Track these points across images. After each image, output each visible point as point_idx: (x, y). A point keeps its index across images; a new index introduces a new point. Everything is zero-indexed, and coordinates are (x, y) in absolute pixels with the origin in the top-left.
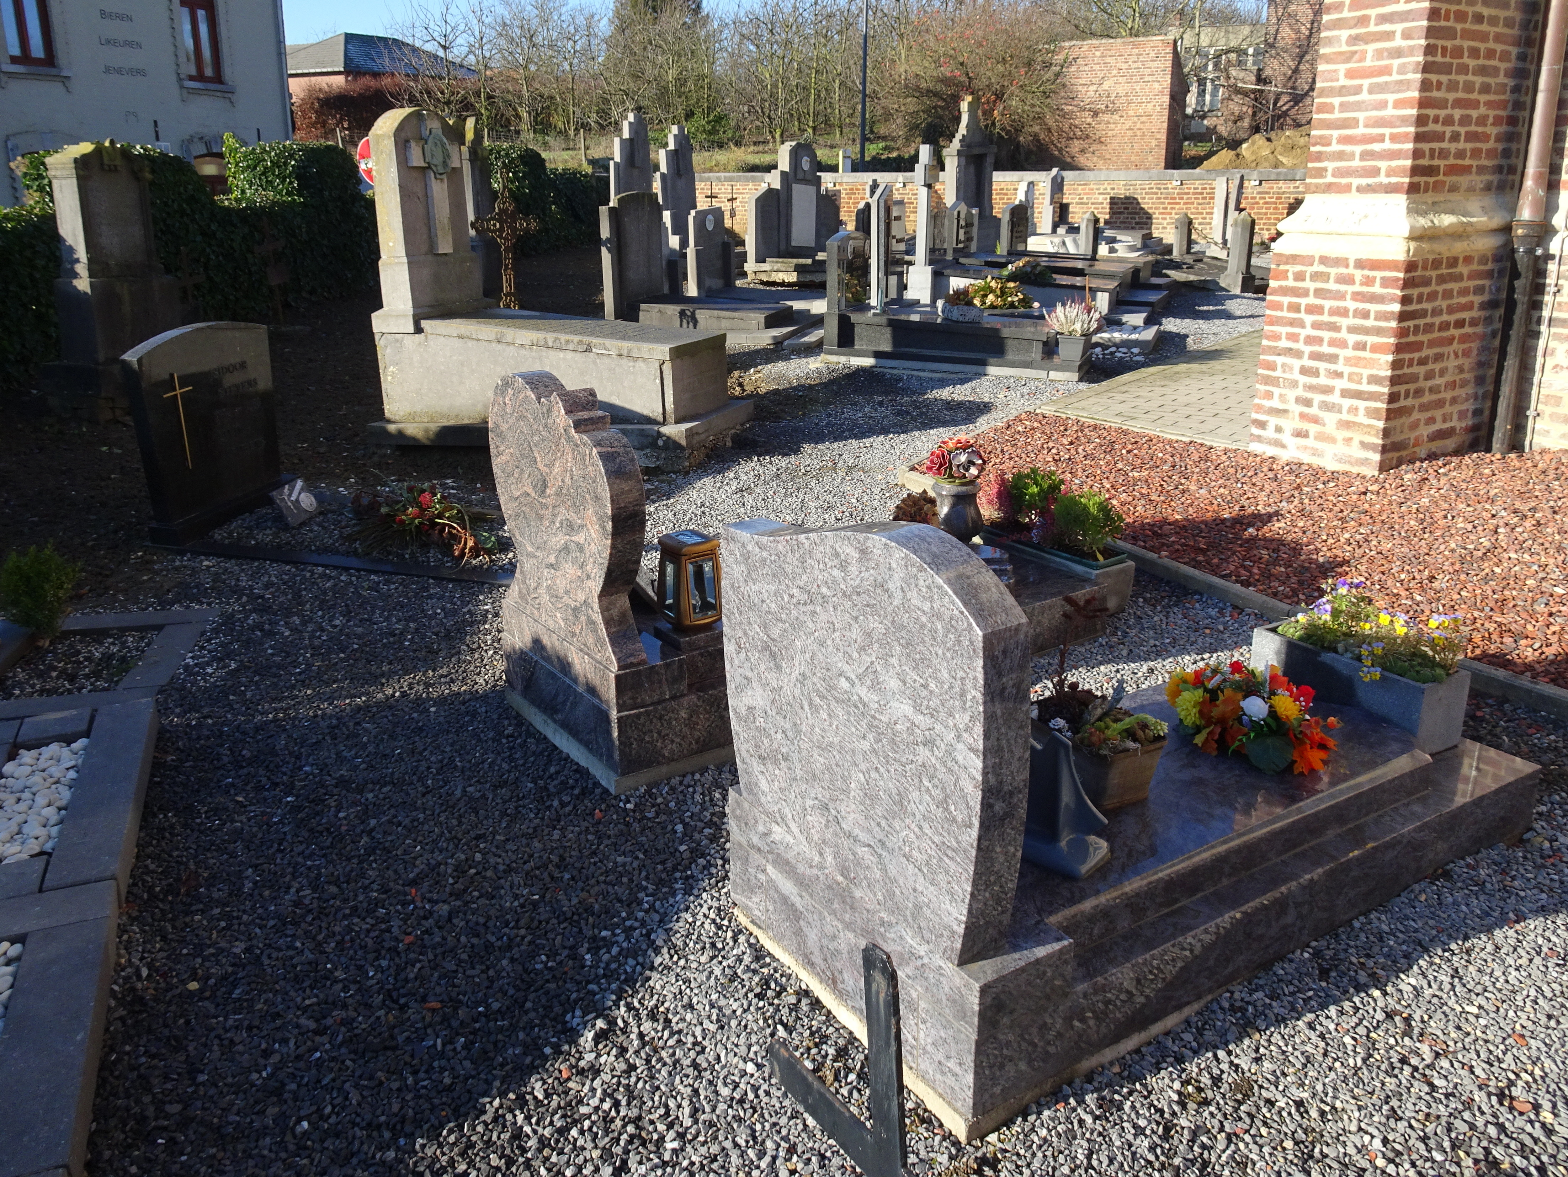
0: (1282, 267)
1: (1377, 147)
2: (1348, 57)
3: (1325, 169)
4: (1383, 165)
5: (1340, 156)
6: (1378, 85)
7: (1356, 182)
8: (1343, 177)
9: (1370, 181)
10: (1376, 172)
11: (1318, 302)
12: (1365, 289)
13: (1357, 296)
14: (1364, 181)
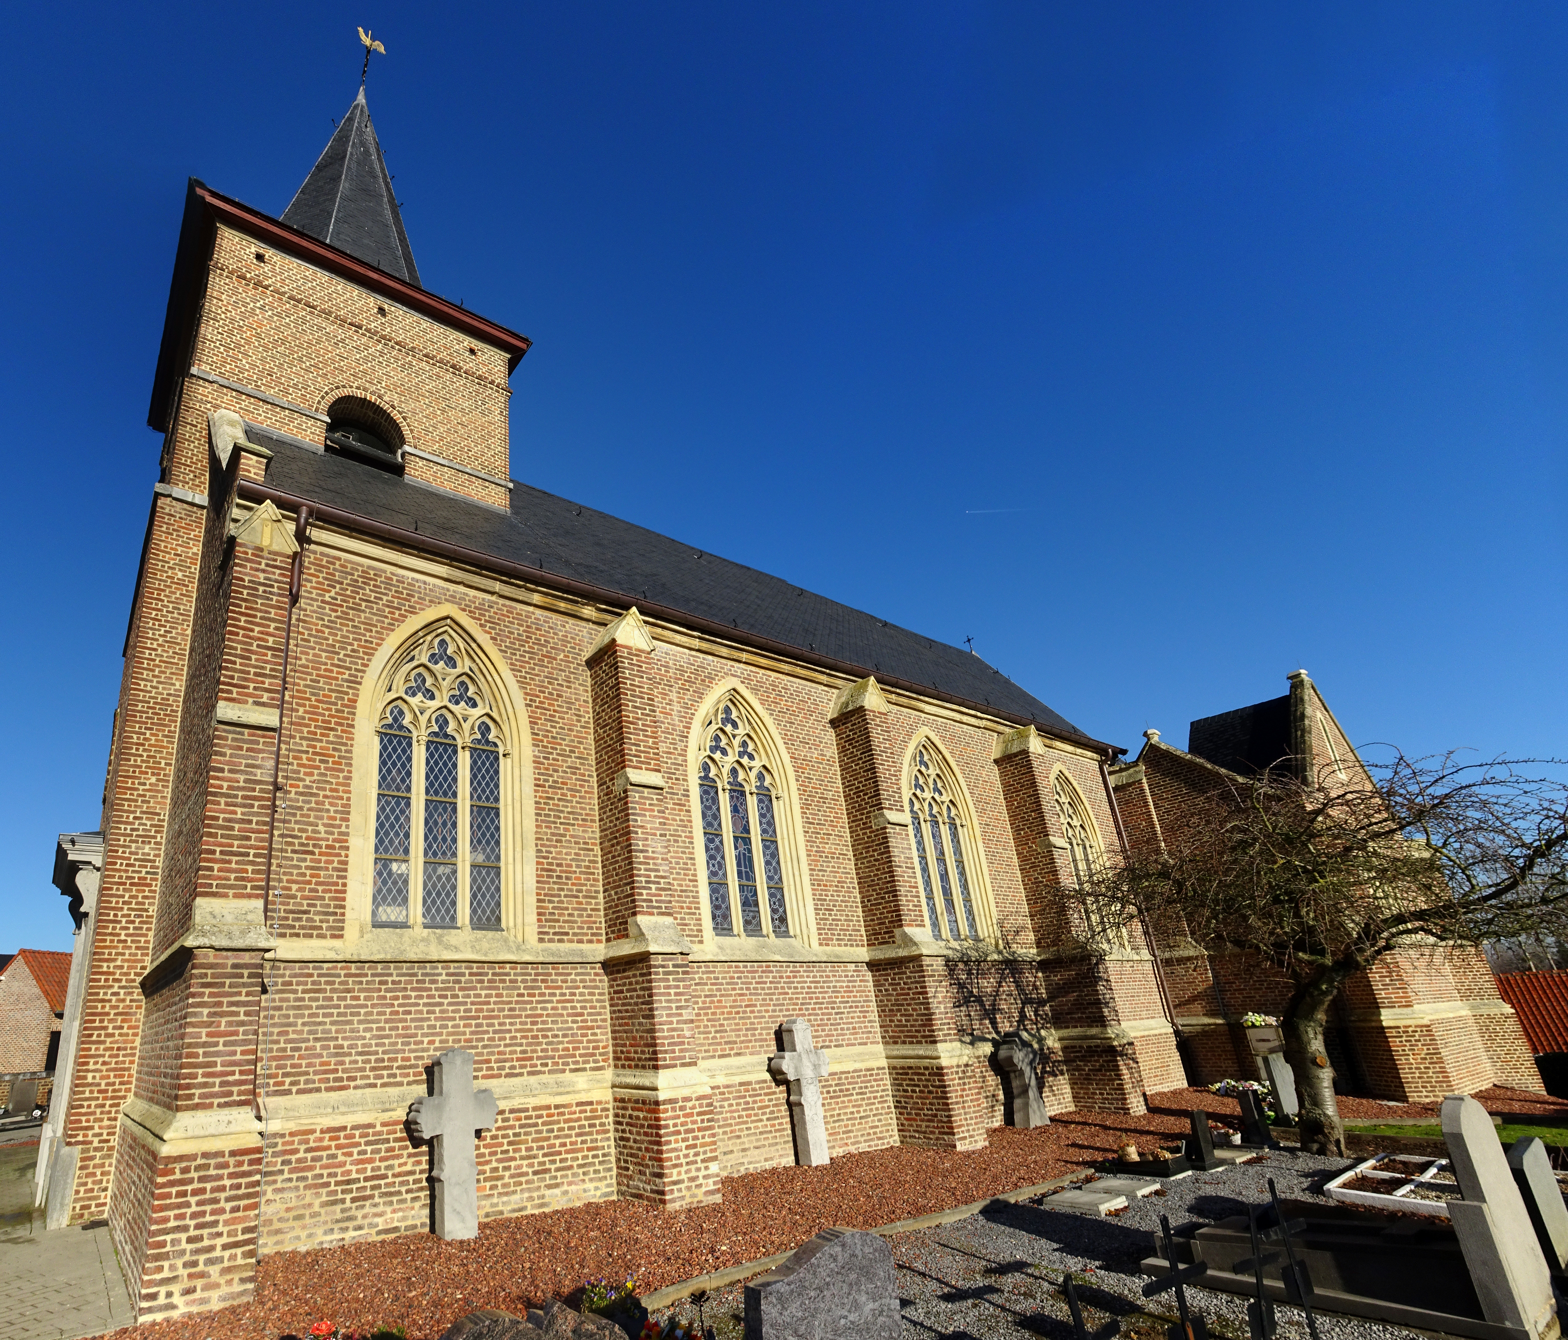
0: (170, 1166)
1: (230, 1078)
2: (209, 1024)
3: (194, 1094)
4: (235, 1089)
5: (205, 1085)
6: (230, 1041)
7: (216, 1101)
8: (207, 1098)
9: (226, 1099)
10: (230, 1094)
11: (201, 1185)
12: (237, 1169)
13: (231, 1176)
14: (222, 1100)
